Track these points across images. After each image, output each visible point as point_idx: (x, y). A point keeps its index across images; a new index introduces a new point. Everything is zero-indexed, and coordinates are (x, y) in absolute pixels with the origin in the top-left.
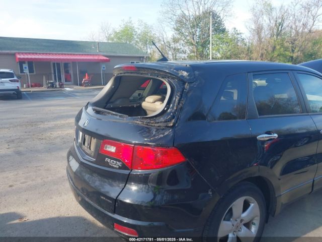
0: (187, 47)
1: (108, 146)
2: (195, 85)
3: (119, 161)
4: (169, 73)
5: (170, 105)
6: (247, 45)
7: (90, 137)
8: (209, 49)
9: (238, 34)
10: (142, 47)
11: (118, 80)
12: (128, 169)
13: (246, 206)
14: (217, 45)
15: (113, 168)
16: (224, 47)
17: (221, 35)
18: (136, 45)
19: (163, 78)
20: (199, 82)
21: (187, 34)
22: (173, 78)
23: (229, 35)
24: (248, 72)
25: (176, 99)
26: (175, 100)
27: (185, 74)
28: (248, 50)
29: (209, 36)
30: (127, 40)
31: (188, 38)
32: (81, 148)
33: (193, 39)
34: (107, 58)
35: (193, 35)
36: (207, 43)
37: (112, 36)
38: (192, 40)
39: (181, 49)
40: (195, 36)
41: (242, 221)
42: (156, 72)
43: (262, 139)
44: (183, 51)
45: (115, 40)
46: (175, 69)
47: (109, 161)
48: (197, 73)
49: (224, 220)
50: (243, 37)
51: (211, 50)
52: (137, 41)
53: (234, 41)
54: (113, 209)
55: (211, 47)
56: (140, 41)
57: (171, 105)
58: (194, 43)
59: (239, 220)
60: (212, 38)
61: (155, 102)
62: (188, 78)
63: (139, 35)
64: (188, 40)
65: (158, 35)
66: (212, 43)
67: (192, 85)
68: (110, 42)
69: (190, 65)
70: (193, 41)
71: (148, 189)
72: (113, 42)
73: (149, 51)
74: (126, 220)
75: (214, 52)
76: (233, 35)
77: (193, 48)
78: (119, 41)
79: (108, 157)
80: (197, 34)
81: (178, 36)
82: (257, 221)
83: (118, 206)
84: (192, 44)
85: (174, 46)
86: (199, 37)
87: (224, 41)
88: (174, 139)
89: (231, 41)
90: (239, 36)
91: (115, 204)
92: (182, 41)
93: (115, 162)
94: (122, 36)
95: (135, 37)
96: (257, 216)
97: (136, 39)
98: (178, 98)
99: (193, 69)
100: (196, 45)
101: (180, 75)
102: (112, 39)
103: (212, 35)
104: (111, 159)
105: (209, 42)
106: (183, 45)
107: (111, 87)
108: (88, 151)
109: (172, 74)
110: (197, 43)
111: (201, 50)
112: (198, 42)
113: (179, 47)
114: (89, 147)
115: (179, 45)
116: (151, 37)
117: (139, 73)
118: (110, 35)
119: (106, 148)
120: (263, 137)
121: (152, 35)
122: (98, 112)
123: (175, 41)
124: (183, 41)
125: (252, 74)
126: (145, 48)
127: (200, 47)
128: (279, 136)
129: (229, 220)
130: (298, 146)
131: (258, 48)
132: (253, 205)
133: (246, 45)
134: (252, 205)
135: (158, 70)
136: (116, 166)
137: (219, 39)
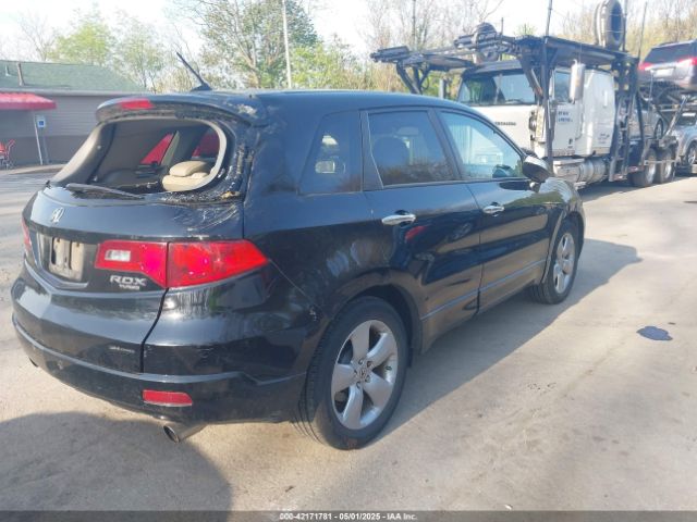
0: (239, 74)
1: (114, 252)
2: (270, 130)
3: (140, 277)
4: (221, 110)
5: (227, 170)
6: (364, 71)
7: (68, 242)
8: (285, 79)
9: (343, 47)
10: (133, 73)
11: (110, 133)
12: (161, 289)
13: (374, 338)
14: (302, 70)
15: (128, 291)
16: (317, 74)
17: (308, 50)
18: (117, 69)
19: (208, 119)
20: (275, 124)
21: (235, 45)
22: (228, 119)
23: (326, 49)
24: (361, 110)
25: (238, 156)
26: (237, 159)
27: (250, 110)
28: (365, 81)
29: (283, 51)
30: (93, 58)
31: (238, 54)
32: (49, 271)
33: (250, 57)
34: (49, 101)
35: (249, 48)
36: (280, 65)
37: (54, 47)
38: (246, 58)
39: (224, 77)
40: (253, 50)
41: (369, 363)
42: (195, 109)
43: (391, 223)
44: (229, 83)
45: (62, 56)
46: (230, 102)
47: (118, 280)
48: (271, 108)
49: (340, 362)
50: (353, 54)
51: (289, 80)
52: (118, 61)
53: (335, 61)
54: (138, 364)
55: (288, 75)
56: (126, 59)
57: (231, 168)
58: (253, 66)
59: (364, 363)
60: (291, 55)
61: (191, 174)
62: (256, 117)
63: (123, 46)
64: (239, 59)
65: (167, 46)
66: (291, 66)
67: (265, 130)
68: (47, 61)
69: (257, 96)
70: (249, 61)
71: (203, 314)
72: (58, 61)
73: (150, 84)
74: (165, 379)
75: (297, 85)
76: (332, 48)
77: (250, 76)
78: (72, 60)
79: (116, 274)
80: (258, 46)
81: (214, 51)
82: (393, 363)
83: (147, 357)
84: (249, 69)
85: (206, 72)
86: (262, 53)
87: (315, 62)
88: (243, 227)
89: (330, 61)
90: (345, 51)
91: (142, 354)
92: (225, 61)
93: (131, 279)
94: (79, 48)
95: (113, 50)
96: (392, 354)
97: (117, 56)
98: (241, 154)
99: (263, 102)
100: (257, 69)
101: (241, 112)
102: (55, 56)
103: (290, 48)
104: (122, 275)
105: (285, 64)
106: (227, 69)
107: (95, 147)
108: (66, 273)
109: (225, 112)
110: (258, 65)
111: (269, 80)
112: (261, 63)
113: (219, 75)
114: (66, 264)
115: (217, 70)
116: (152, 51)
117: (158, 114)
118: (48, 44)
119: (109, 256)
120: (391, 219)
121: (154, 46)
122: (79, 193)
123: (210, 60)
124: (228, 60)
125: (367, 112)
126: (140, 76)
127: (265, 75)
128: (417, 217)
129: (348, 363)
130: (454, 241)
131: (384, 78)
132: (386, 336)
133: (360, 70)
134: (384, 335)
135: (196, 105)
136: (133, 287)
137: (305, 56)
